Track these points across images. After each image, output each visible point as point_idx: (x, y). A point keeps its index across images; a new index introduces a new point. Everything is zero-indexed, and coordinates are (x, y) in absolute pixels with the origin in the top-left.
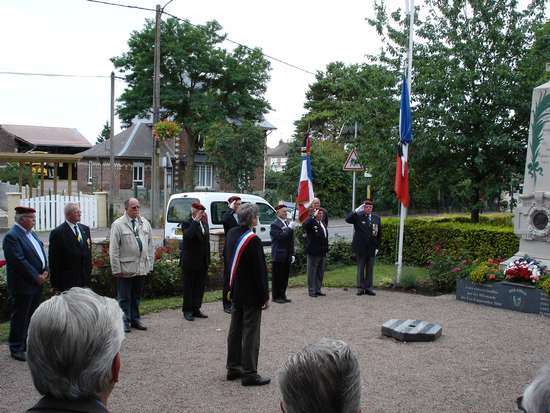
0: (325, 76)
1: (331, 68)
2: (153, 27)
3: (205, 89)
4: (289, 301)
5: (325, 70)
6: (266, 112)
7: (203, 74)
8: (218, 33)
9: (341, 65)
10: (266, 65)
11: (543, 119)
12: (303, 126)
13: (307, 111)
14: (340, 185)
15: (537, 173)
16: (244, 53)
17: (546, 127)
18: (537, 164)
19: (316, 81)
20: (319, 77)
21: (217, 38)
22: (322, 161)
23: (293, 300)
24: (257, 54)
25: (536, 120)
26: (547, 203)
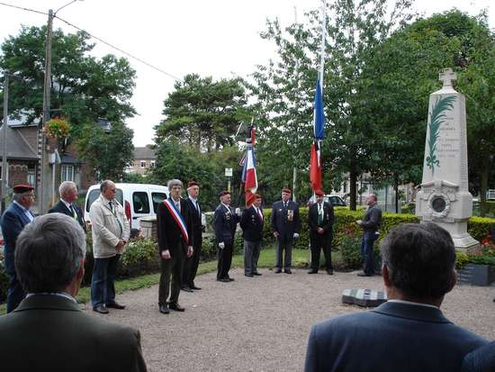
0: (182, 87)
1: (188, 79)
2: (27, 32)
3: (74, 93)
4: (232, 280)
5: (183, 80)
6: (132, 116)
7: (71, 80)
8: (86, 41)
9: (197, 77)
10: (131, 74)
11: (439, 120)
12: (163, 131)
13: (165, 117)
14: (206, 183)
15: (435, 165)
16: (112, 62)
17: (442, 126)
18: (435, 157)
19: (176, 90)
20: (177, 87)
21: (86, 46)
22: (190, 161)
23: (236, 279)
24: (123, 63)
25: (433, 120)
26: (445, 190)
